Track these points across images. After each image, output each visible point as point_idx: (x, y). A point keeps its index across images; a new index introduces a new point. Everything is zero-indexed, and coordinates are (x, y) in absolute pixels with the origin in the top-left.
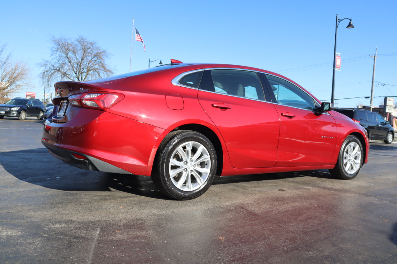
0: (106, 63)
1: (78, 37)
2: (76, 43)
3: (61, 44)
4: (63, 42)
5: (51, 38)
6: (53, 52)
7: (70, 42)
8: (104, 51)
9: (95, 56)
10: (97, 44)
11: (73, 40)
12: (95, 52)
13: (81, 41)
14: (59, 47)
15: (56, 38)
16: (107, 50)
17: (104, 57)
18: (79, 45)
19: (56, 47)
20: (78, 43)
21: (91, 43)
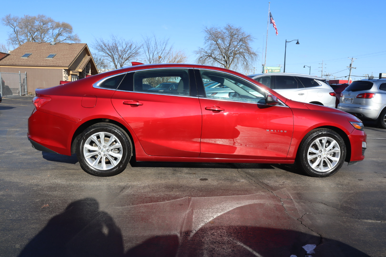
0: (250, 47)
1: (225, 26)
2: (225, 31)
3: (212, 33)
4: (213, 31)
5: (204, 29)
6: (206, 40)
7: (219, 30)
8: (249, 36)
9: (241, 40)
10: (242, 30)
11: (222, 29)
12: (240, 37)
13: (229, 28)
14: (210, 36)
15: (209, 28)
16: (251, 35)
17: (249, 41)
18: (227, 33)
19: (208, 36)
20: (226, 31)
21: (237, 30)
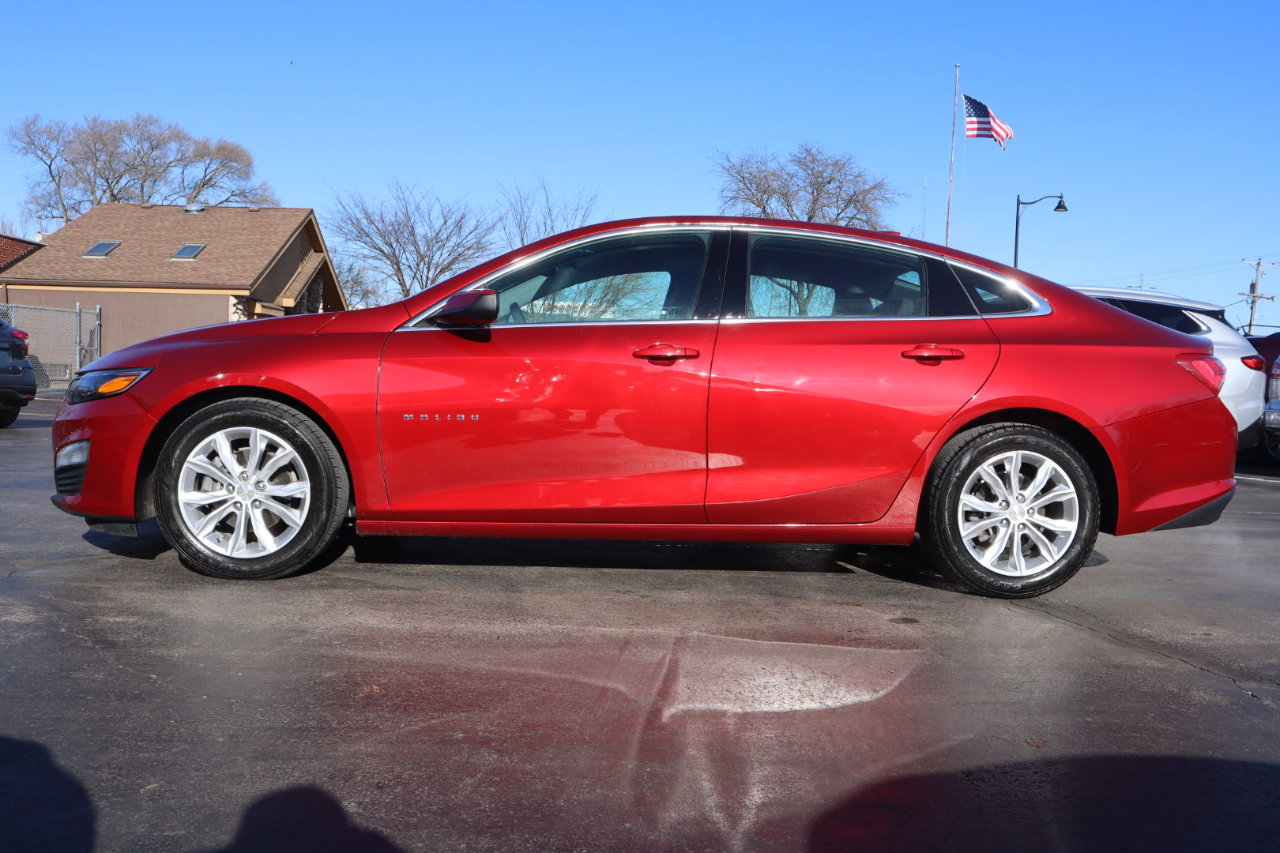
0: (885, 224)
1: (795, 150)
2: (792, 168)
3: (747, 175)
4: (750, 170)
5: (720, 162)
6: (726, 202)
7: (772, 166)
8: (879, 186)
9: (850, 201)
10: (853, 165)
11: (782, 160)
12: (849, 189)
13: (807, 159)
14: (741, 185)
15: (735, 160)
16: (886, 181)
17: (880, 203)
18: (802, 174)
19: (734, 187)
20: (797, 168)
21: (836, 164)
